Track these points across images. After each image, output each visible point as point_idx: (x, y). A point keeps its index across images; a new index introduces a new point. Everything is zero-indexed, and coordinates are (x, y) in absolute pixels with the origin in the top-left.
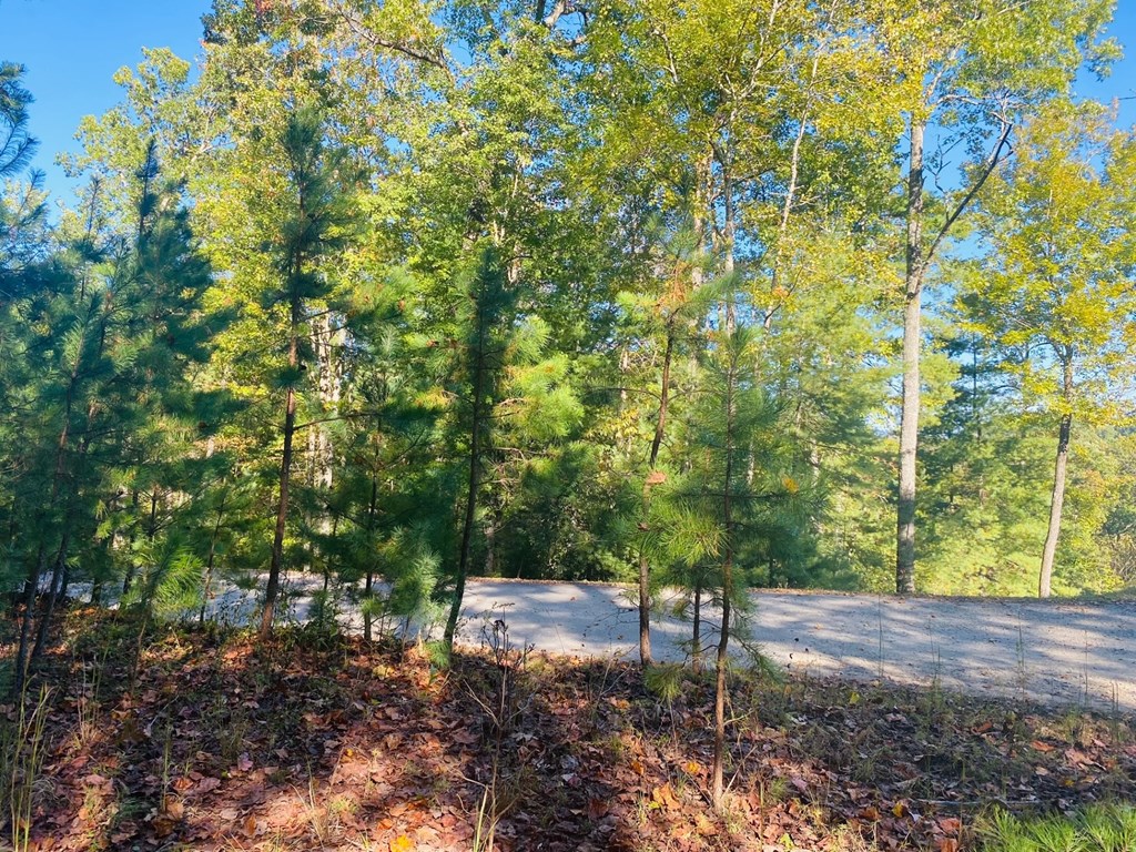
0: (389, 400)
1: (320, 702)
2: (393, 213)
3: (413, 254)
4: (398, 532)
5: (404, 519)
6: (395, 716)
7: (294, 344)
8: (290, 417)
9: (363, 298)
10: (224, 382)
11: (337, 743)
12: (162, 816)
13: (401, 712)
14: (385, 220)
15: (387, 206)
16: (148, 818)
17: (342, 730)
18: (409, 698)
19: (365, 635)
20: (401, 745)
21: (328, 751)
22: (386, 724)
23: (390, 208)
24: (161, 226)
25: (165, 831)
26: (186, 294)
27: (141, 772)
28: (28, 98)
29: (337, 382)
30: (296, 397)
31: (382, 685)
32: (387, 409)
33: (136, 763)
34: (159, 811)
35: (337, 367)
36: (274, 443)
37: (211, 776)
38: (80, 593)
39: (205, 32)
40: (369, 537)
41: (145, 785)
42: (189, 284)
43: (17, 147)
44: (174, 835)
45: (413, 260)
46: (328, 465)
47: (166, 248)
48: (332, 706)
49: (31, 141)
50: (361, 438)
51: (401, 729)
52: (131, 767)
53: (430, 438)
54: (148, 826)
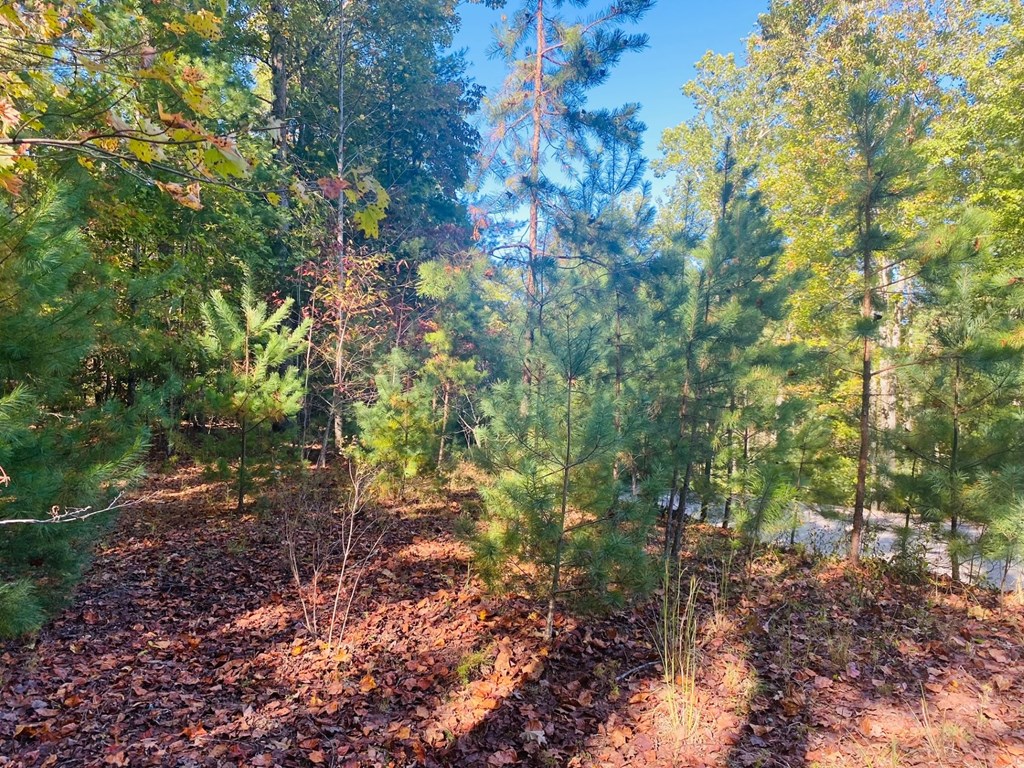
0: (968, 343)
1: (916, 631)
2: (951, 153)
3: (975, 191)
4: (984, 477)
5: (993, 463)
6: (1001, 659)
7: (867, 296)
8: (867, 364)
9: (936, 243)
10: (788, 336)
11: (940, 672)
12: (789, 699)
13: (1007, 656)
14: (942, 163)
15: (945, 147)
16: (776, 698)
17: (944, 661)
18: (1014, 644)
19: (953, 574)
20: (1012, 688)
21: (931, 677)
22: (991, 663)
23: (948, 149)
24: (739, 209)
25: (791, 712)
26: (763, 262)
27: (765, 659)
28: (642, 127)
29: (897, 329)
30: (872, 346)
31: (982, 626)
32: (967, 352)
33: (760, 652)
34: (785, 695)
35: (896, 314)
36: (836, 389)
37: (823, 676)
38: (693, 511)
39: (763, 32)
40: (951, 478)
41: (770, 671)
42: (764, 254)
43: (633, 167)
44: (800, 717)
45: (975, 197)
46: (891, 409)
47: (745, 226)
48: (931, 636)
49: (642, 161)
50: (938, 381)
51: (1009, 673)
52: (756, 654)
53: (1018, 379)
54: (777, 703)
